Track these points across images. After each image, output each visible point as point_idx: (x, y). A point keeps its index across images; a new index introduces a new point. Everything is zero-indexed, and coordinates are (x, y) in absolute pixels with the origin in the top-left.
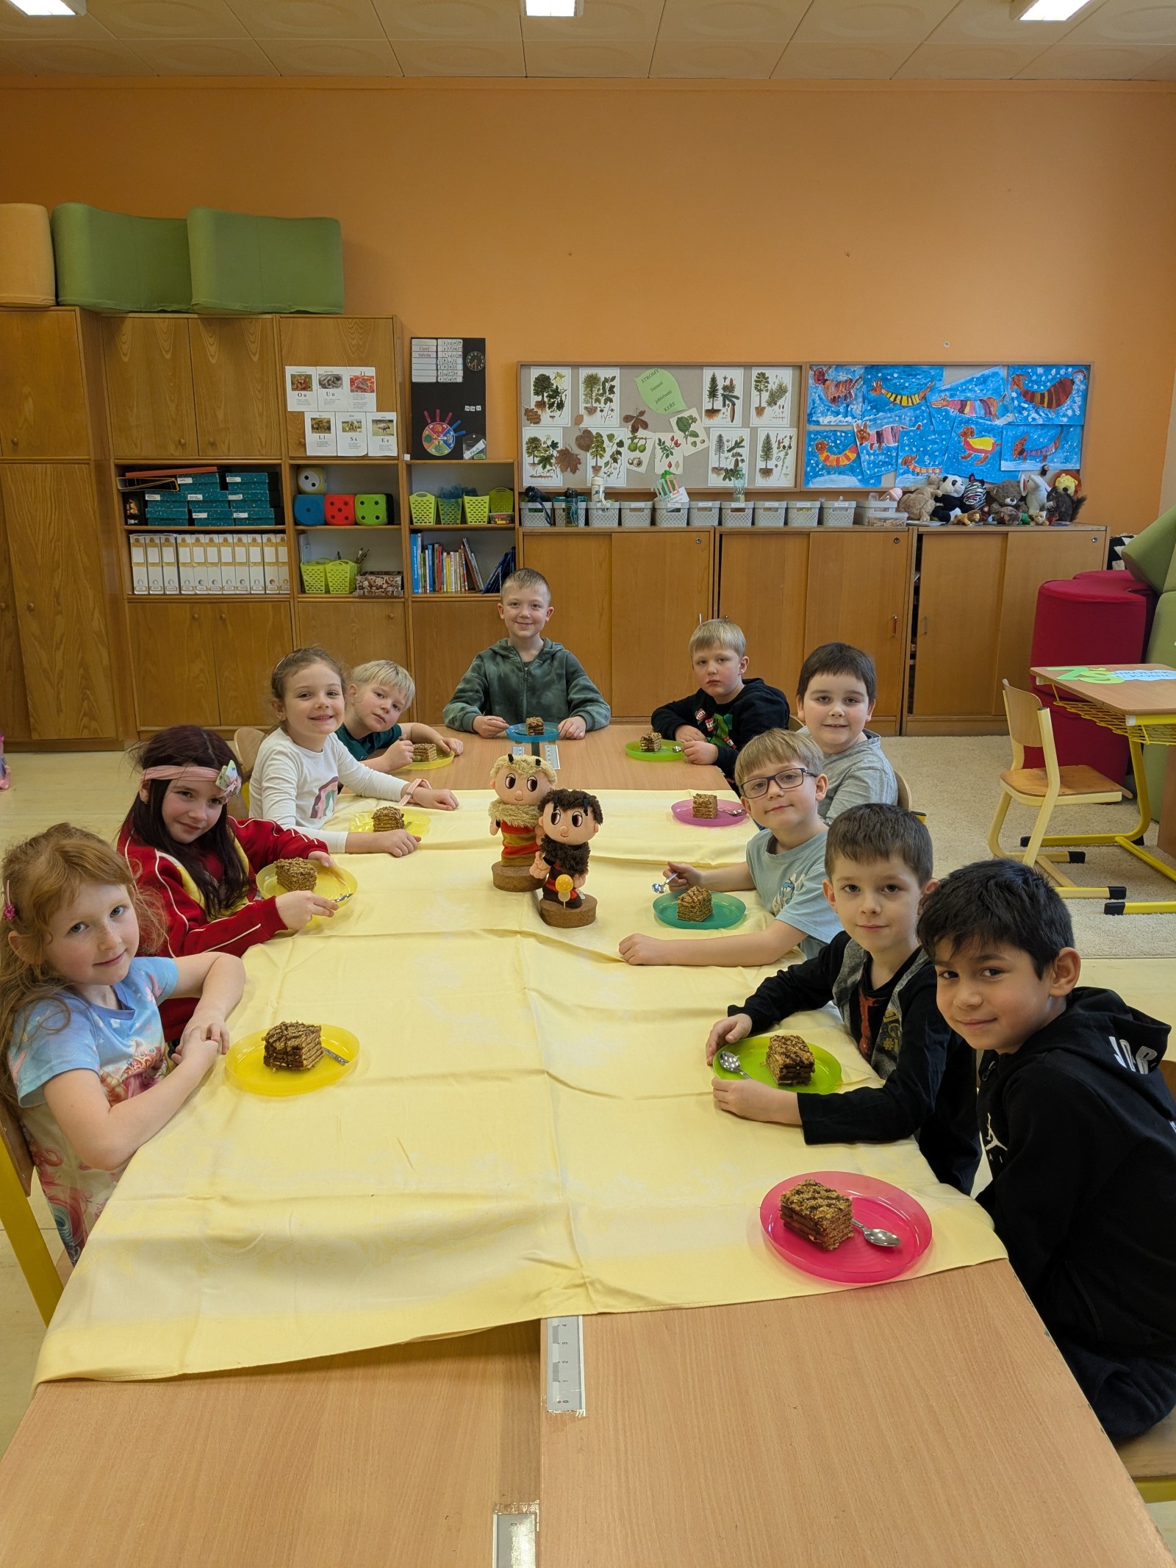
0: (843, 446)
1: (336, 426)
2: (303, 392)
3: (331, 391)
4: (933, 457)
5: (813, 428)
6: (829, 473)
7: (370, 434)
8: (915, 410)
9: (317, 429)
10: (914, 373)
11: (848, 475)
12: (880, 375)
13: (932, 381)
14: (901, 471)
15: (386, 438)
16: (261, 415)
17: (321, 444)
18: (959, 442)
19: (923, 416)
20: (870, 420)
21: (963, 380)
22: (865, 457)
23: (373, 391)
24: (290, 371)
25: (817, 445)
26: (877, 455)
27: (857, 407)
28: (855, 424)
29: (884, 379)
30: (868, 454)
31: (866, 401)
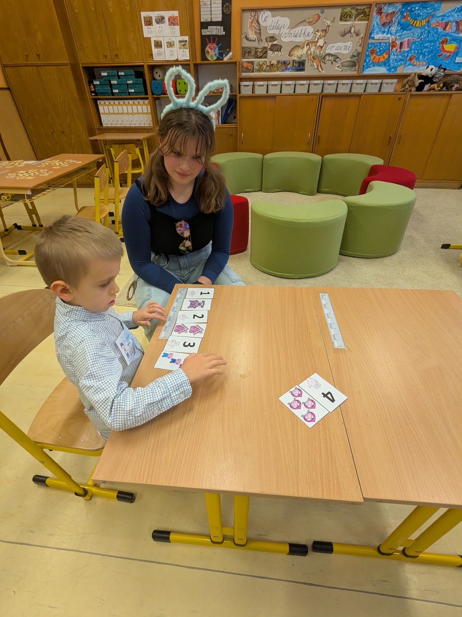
0: (383, 51)
1: (164, 45)
2: (150, 27)
3: (161, 25)
4: (424, 56)
5: (371, 41)
6: (374, 66)
7: (178, 49)
8: (422, 29)
9: (157, 46)
10: (426, 6)
11: (382, 67)
12: (409, 8)
13: (434, 11)
14: (407, 64)
15: (185, 50)
16: (134, 39)
17: (159, 54)
18: (439, 47)
19: (425, 32)
20: (399, 36)
21: (450, 10)
22: (392, 57)
23: (178, 25)
24: (143, 14)
25: (371, 51)
26: (398, 56)
27: (394, 29)
28: (391, 38)
29: (411, 11)
30: (394, 55)
31: (399, 25)
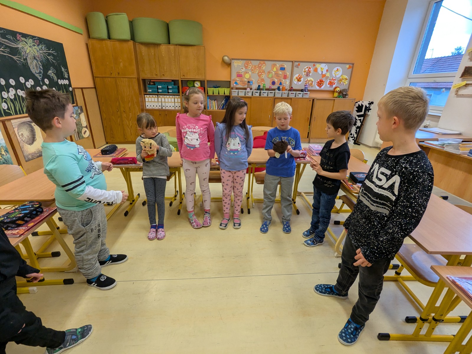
16: (174, 68)
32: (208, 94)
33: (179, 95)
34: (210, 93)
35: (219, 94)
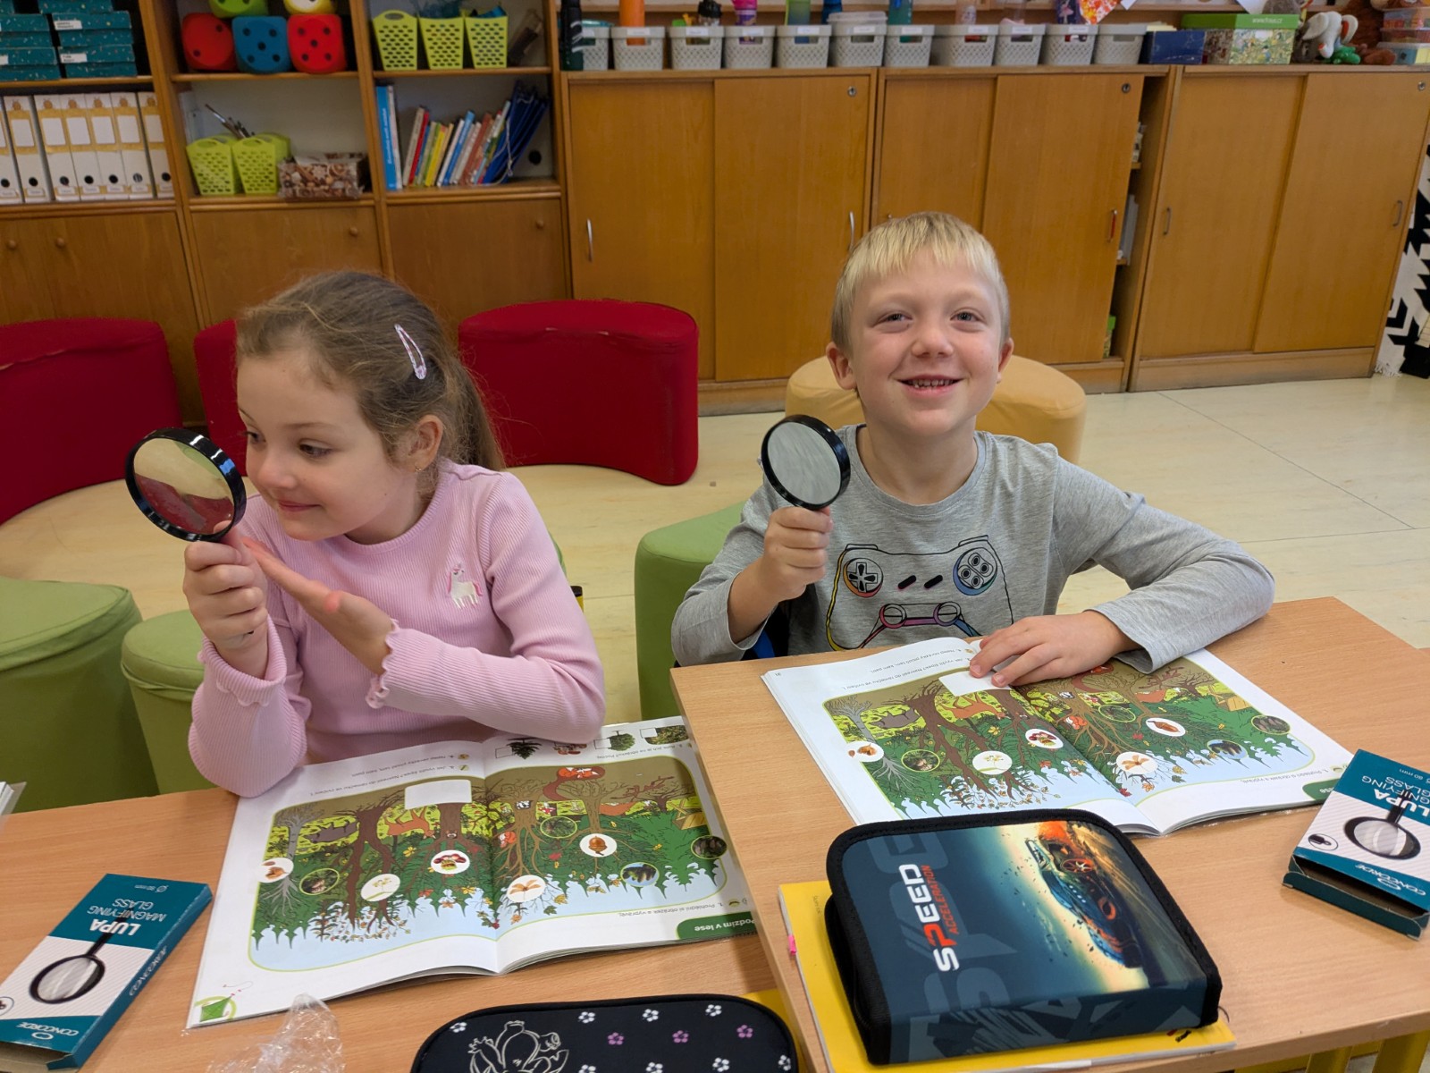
32: (377, 63)
33: (148, 87)
34: (399, 61)
35: (468, 62)
